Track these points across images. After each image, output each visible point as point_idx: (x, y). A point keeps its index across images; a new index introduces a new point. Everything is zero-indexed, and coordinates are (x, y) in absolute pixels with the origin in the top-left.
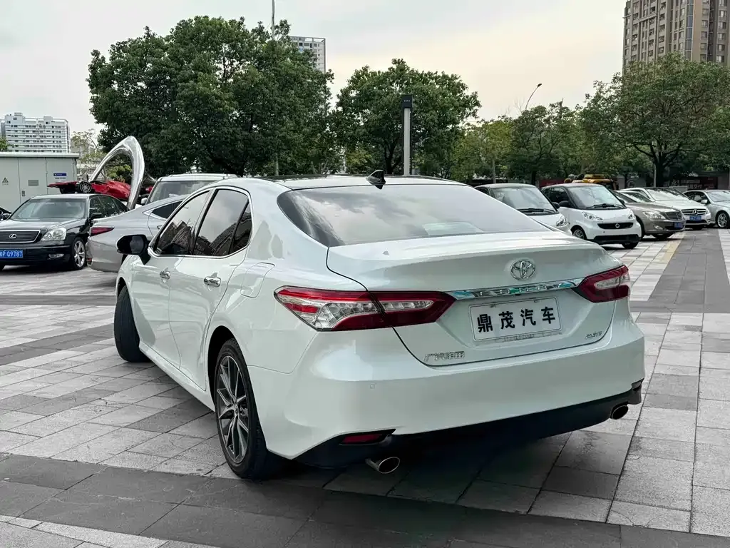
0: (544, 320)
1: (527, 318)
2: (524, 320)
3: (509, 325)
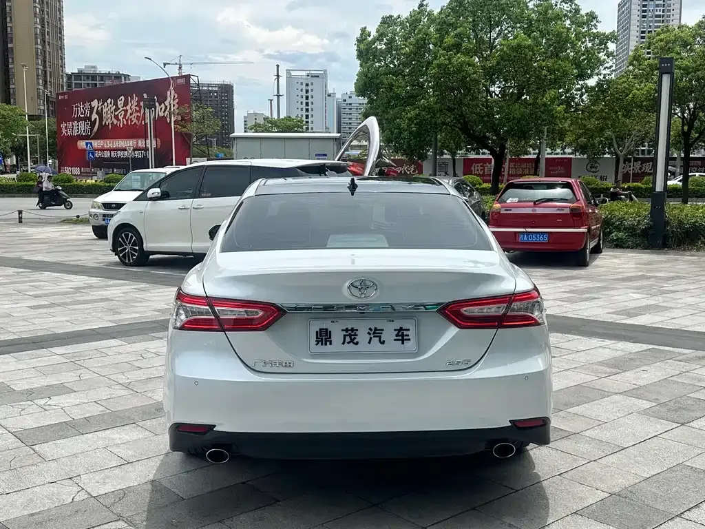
0: (395, 340)
1: (374, 337)
2: (371, 338)
3: (352, 341)
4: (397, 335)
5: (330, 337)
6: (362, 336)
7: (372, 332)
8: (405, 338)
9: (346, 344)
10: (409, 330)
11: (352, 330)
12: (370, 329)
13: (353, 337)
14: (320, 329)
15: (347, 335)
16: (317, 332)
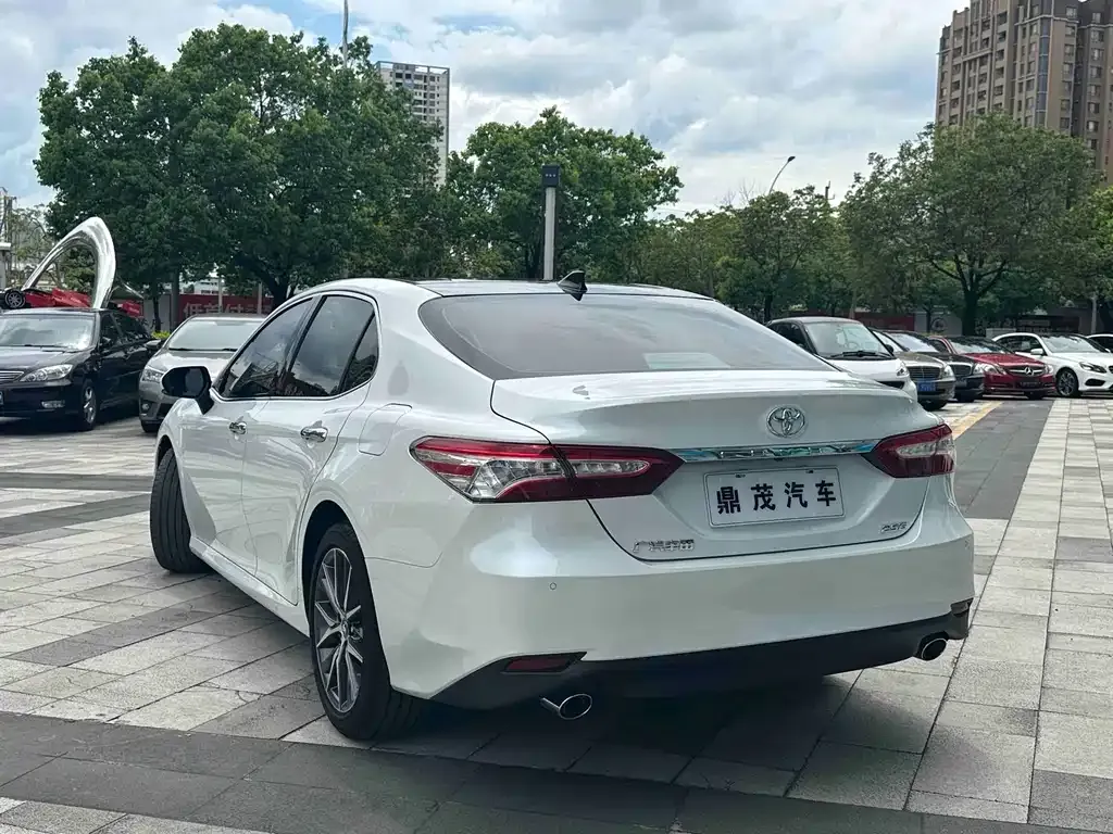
4: (820, 493)
5: (737, 501)
6: (779, 497)
7: (790, 490)
8: (830, 496)
9: (759, 508)
10: (831, 485)
11: (765, 487)
12: (787, 485)
13: (767, 498)
14: (722, 489)
15: (760, 496)
16: (718, 493)
